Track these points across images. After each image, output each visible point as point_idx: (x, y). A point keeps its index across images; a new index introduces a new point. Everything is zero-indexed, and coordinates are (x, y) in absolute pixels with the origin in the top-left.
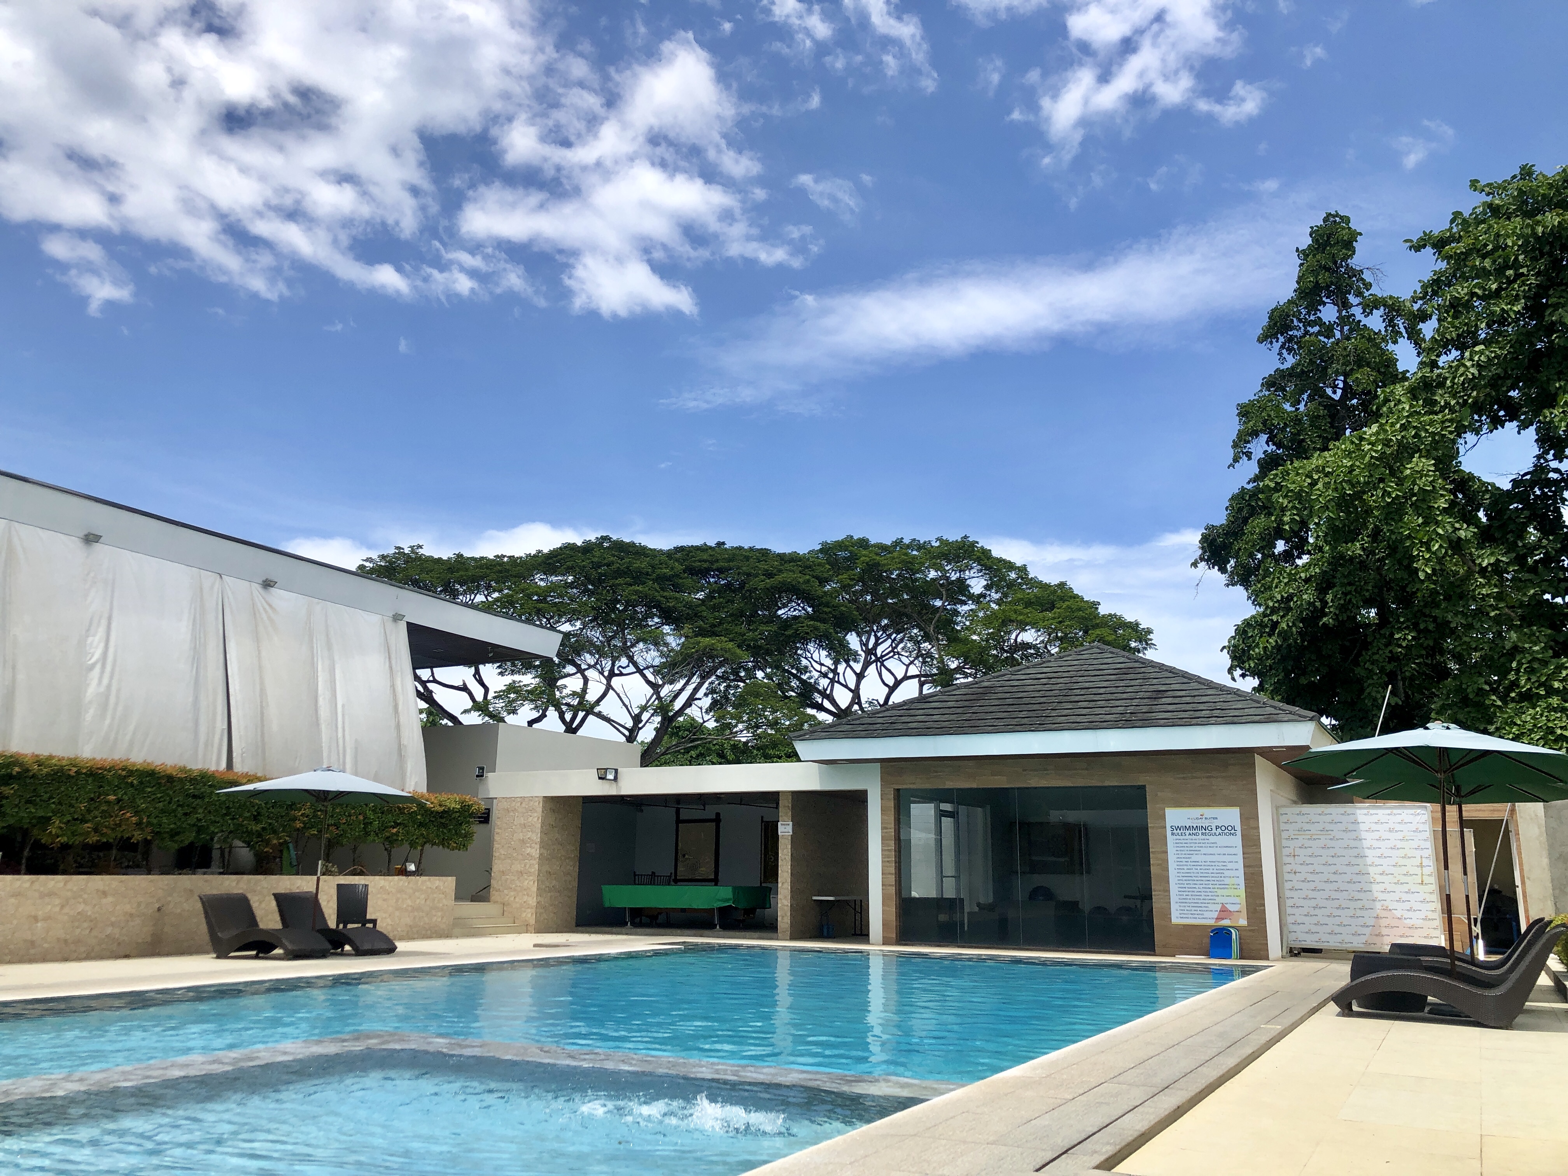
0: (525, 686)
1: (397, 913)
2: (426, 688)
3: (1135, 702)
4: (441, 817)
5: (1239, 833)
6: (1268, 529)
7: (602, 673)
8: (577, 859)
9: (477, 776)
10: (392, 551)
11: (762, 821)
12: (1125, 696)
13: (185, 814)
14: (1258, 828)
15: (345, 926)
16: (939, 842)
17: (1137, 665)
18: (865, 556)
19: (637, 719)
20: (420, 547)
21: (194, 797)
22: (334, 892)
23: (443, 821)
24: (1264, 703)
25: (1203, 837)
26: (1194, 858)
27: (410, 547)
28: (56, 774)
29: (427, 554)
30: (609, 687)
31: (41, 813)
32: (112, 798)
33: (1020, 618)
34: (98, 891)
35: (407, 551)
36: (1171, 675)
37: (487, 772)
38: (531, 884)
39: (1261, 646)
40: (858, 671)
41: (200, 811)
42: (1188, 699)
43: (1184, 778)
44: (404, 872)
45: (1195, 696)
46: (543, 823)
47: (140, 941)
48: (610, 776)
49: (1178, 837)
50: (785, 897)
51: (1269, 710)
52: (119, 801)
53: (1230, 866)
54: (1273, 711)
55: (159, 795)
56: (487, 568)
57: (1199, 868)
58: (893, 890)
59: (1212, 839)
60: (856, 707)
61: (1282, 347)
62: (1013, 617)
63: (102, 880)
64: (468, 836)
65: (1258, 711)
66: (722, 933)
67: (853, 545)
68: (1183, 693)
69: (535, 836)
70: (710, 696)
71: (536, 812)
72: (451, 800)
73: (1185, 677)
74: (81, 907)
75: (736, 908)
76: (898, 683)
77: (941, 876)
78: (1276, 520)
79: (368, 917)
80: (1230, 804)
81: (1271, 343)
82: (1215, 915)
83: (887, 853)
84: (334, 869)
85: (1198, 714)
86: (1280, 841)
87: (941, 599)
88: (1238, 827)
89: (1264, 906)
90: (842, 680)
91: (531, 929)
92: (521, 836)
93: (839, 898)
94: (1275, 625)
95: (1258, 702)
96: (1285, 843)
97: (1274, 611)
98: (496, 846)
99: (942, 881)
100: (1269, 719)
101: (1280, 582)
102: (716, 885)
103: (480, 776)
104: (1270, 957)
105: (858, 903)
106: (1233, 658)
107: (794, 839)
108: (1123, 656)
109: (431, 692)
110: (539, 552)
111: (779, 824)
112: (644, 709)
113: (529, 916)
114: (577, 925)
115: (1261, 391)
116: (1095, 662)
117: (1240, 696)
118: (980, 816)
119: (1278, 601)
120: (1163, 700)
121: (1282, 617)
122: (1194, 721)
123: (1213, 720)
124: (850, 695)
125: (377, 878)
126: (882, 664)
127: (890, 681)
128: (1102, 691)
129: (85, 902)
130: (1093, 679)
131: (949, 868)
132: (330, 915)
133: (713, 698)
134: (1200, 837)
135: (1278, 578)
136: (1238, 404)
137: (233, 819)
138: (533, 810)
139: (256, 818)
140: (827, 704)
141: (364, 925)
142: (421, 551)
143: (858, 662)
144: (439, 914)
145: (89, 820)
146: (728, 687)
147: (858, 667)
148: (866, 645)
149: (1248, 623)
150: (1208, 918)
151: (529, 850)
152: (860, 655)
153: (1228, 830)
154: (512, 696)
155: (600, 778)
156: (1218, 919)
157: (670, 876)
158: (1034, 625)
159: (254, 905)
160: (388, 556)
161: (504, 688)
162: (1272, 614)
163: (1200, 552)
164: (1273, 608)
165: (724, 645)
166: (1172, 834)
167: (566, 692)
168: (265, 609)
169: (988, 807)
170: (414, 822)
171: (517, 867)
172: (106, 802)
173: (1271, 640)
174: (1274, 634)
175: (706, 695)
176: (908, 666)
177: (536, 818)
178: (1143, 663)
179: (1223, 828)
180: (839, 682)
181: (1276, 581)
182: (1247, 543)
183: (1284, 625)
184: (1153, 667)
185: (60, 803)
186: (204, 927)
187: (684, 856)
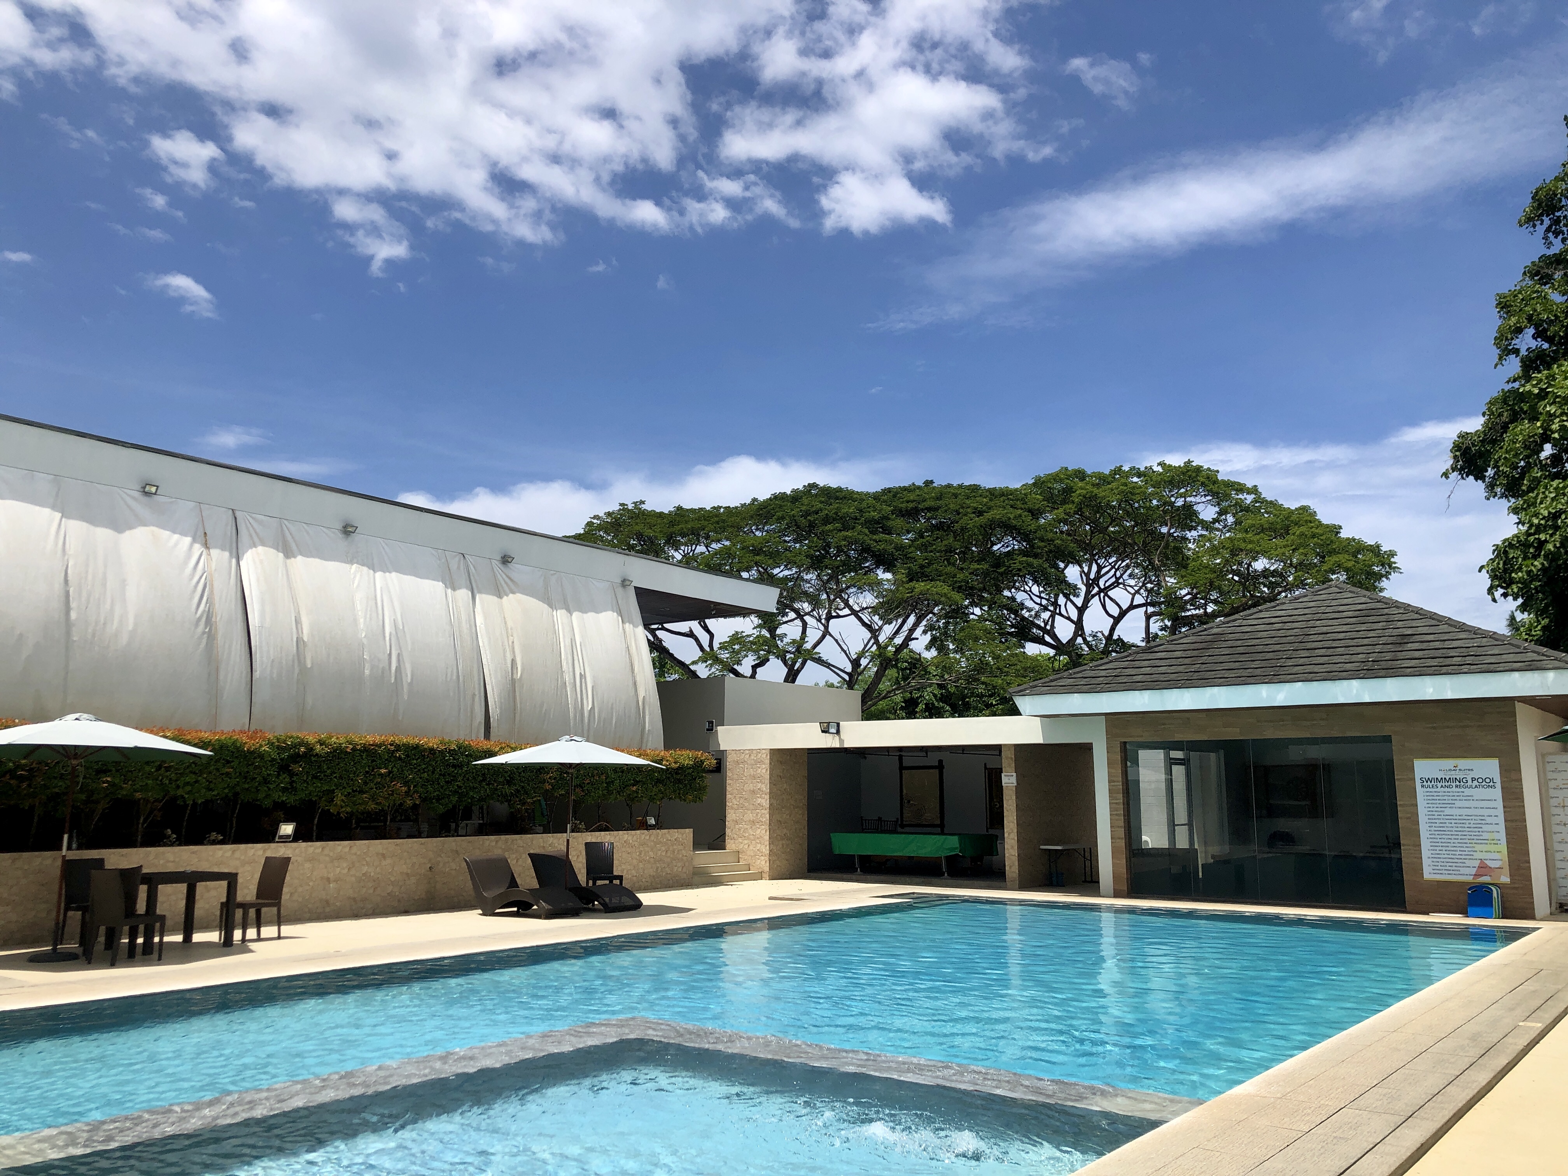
0: (747, 636)
1: (641, 865)
2: (655, 636)
3: (1378, 649)
4: (677, 773)
5: (1498, 785)
6: (1533, 436)
7: (819, 620)
8: (805, 808)
9: (708, 730)
10: (617, 508)
11: (986, 768)
12: (1366, 641)
13: (447, 782)
14: (1521, 780)
15: (594, 883)
16: (1170, 783)
17: (1379, 605)
18: (1081, 489)
19: (856, 663)
20: (643, 502)
21: (454, 766)
22: (582, 848)
23: (678, 777)
24: (1525, 648)
25: (1458, 790)
26: (1448, 811)
27: (634, 503)
28: (335, 751)
29: (650, 509)
30: (826, 633)
31: (326, 788)
32: (383, 771)
33: (1250, 546)
34: (378, 854)
35: (631, 507)
36: (1417, 616)
37: (717, 726)
38: (763, 832)
39: (1525, 569)
40: (1079, 605)
41: (460, 779)
42: (1437, 644)
43: (1434, 728)
44: (645, 826)
45: (1445, 640)
46: (771, 775)
47: (416, 898)
48: (833, 730)
49: (1428, 789)
50: (1012, 847)
51: (1531, 656)
52: (390, 772)
53: (1489, 820)
54: (1535, 657)
55: (424, 766)
56: (705, 520)
57: (1453, 821)
58: (1122, 843)
59: (1468, 792)
60: (1079, 640)
61: (1548, 230)
62: (1243, 546)
63: (381, 844)
64: (702, 789)
65: (1519, 657)
66: (950, 881)
67: (1068, 477)
68: (1431, 637)
69: (765, 787)
70: (929, 633)
71: (764, 764)
72: (685, 757)
73: (1433, 619)
74: (365, 869)
75: (963, 857)
76: (1123, 613)
77: (1172, 825)
78: (1541, 427)
79: (615, 873)
80: (1486, 753)
81: (1534, 226)
82: (1474, 871)
83: (1114, 805)
84: (582, 826)
85: (1448, 661)
86: (1547, 790)
87: (1167, 525)
88: (1497, 779)
89: (1529, 862)
90: (1063, 612)
91: (766, 875)
92: (751, 787)
93: (1067, 847)
94: (1542, 544)
95: (1518, 647)
96: (1552, 793)
97: (1539, 529)
98: (728, 796)
99: (1174, 830)
100: (1531, 667)
101: (1546, 497)
102: (943, 833)
103: (710, 729)
104: (1537, 915)
105: (1088, 850)
106: (1493, 577)
107: (1019, 790)
108: (1364, 596)
109: (661, 641)
110: (755, 500)
111: (1003, 775)
112: (861, 655)
113: (763, 863)
114: (809, 871)
115: (1524, 280)
116: (1334, 603)
117: (1497, 640)
118: (1213, 758)
119: (1544, 518)
120: (1409, 645)
121: (1551, 536)
122: (1444, 669)
123: (1465, 668)
124: (1072, 627)
125: (621, 832)
126: (1106, 595)
127: (1115, 611)
128: (1341, 636)
129: (368, 864)
130: (1330, 622)
131: (1181, 816)
132: (580, 870)
133: (932, 635)
134: (1454, 789)
135: (1544, 493)
136: (1498, 294)
137: (488, 784)
138: (761, 762)
139: (509, 783)
140: (1048, 638)
141: (611, 882)
142: (644, 507)
143: (1078, 596)
144: (679, 864)
145: (367, 792)
146: (947, 623)
147: (1079, 601)
148: (1087, 575)
149: (1510, 543)
150: (1466, 874)
151: (759, 800)
152: (1079, 589)
153: (1487, 783)
154: (737, 647)
155: (823, 732)
156: (1476, 875)
157: (897, 821)
158: (1265, 553)
159: (512, 862)
160: (613, 513)
161: (728, 640)
162: (1538, 531)
163: (1451, 462)
164: (1539, 526)
165: (939, 590)
166: (1422, 786)
167: (785, 640)
168: (506, 583)
169: (1222, 752)
170: (651, 779)
171: (750, 816)
172: (379, 775)
173: (1536, 563)
174: (1539, 555)
175: (925, 632)
176: (1134, 595)
177: (764, 770)
178: (1386, 604)
179: (1480, 780)
180: (1060, 614)
181: (1541, 496)
182: (1507, 452)
183: (1550, 547)
184: (1398, 607)
185: (341, 777)
186: (469, 884)
187: (909, 802)
